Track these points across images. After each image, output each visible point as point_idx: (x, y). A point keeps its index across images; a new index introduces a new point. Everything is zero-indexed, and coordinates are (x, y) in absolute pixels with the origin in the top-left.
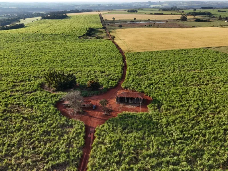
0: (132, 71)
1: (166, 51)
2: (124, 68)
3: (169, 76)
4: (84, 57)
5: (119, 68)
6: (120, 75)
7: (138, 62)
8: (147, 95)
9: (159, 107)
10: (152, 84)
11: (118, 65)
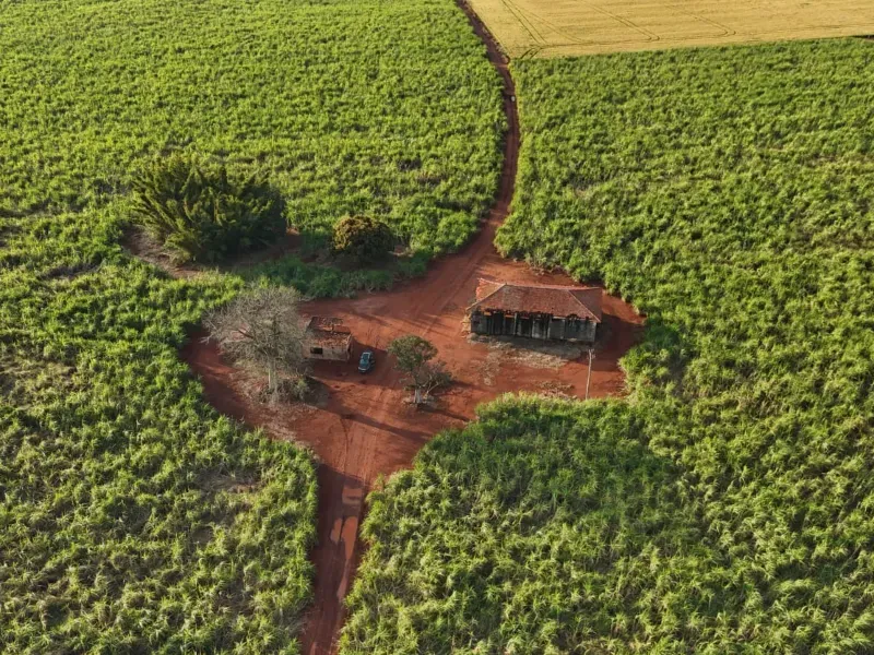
0: (545, 160)
1: (696, 51)
2: (508, 141)
3: (716, 189)
4: (325, 82)
5: (486, 141)
6: (490, 179)
7: (573, 111)
8: (617, 294)
9: (677, 365)
10: (638, 233)
11: (480, 123)
